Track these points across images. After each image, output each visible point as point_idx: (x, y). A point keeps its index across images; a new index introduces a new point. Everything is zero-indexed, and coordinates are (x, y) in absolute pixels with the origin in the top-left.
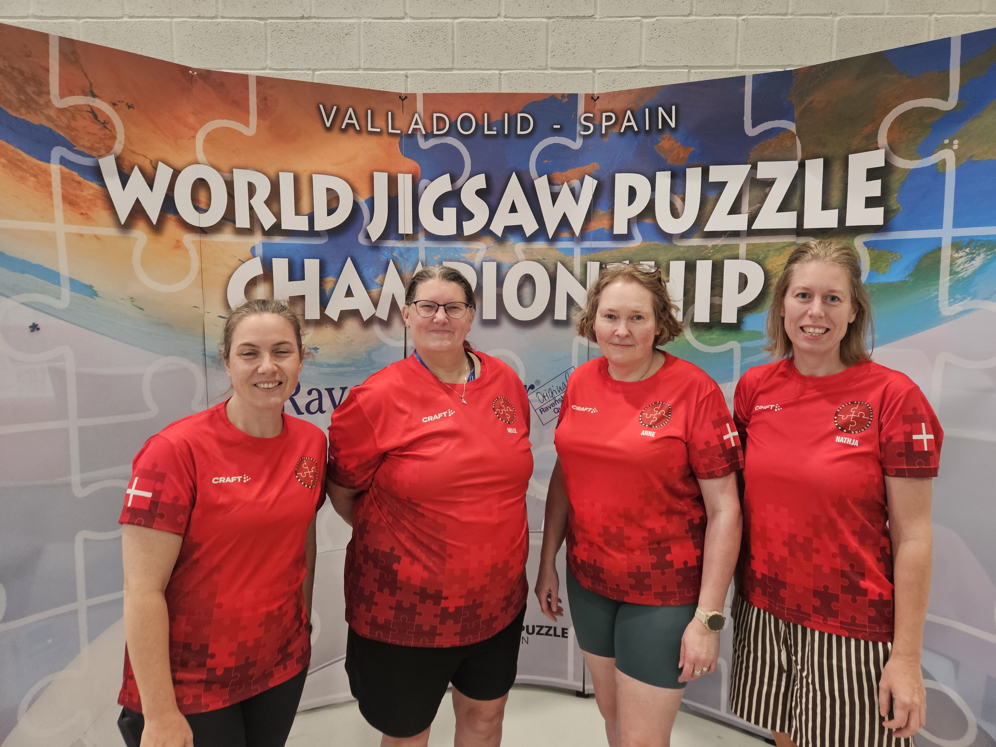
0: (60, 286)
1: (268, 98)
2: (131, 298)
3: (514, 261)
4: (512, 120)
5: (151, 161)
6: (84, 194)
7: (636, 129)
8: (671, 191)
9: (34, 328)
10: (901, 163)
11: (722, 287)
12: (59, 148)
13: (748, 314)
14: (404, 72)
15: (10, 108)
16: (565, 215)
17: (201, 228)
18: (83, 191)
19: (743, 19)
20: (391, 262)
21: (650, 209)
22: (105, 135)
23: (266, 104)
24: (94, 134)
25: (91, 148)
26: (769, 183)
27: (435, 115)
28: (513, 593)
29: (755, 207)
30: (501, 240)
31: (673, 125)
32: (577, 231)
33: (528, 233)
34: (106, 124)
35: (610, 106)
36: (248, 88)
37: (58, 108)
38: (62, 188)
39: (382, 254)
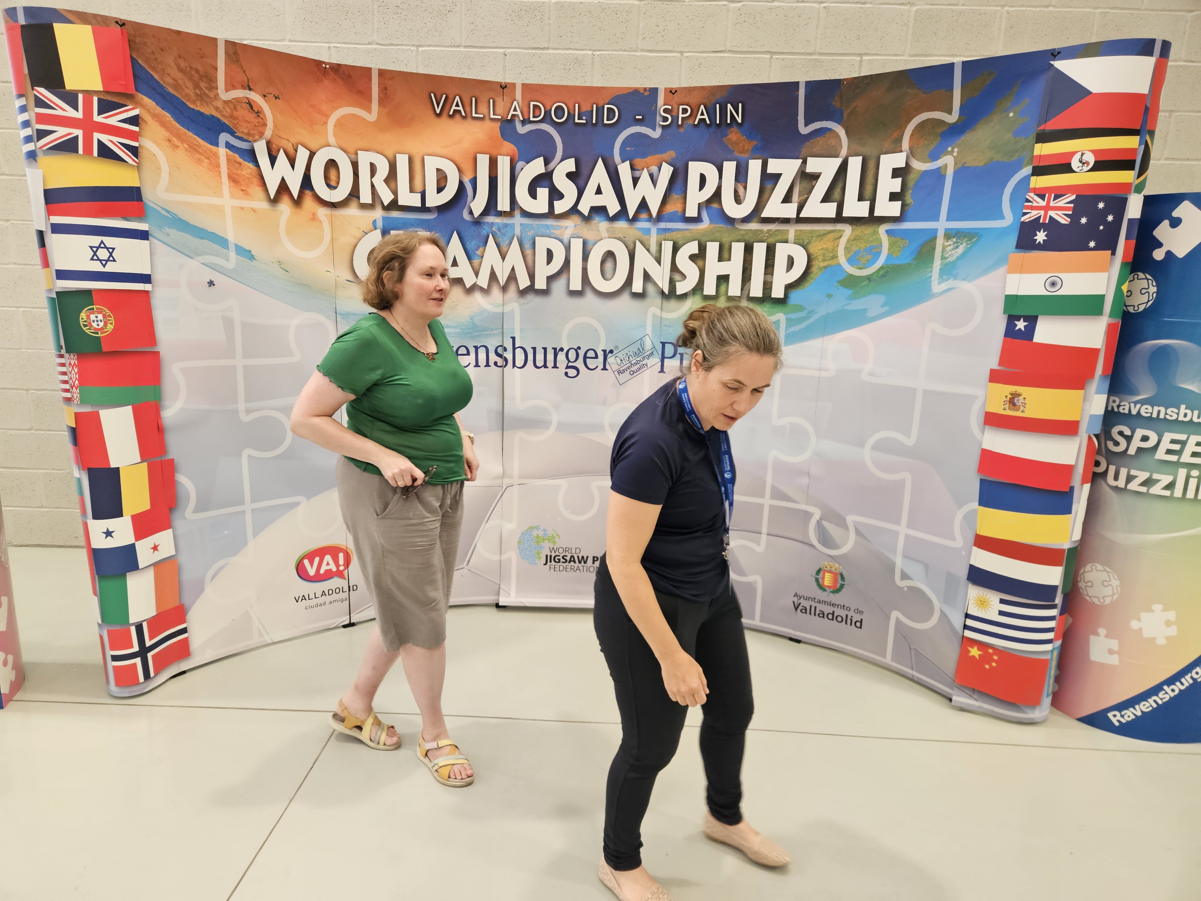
0: (228, 250)
1: (388, 88)
2: (279, 262)
3: (598, 238)
4: (600, 110)
5: (293, 144)
7: (709, 122)
8: (735, 180)
9: (211, 283)
10: (918, 165)
11: (773, 266)
12: (225, 134)
13: (793, 290)
14: (502, 50)
15: (189, 101)
16: (644, 199)
17: (332, 203)
18: (243, 171)
19: (825, 7)
20: (490, 236)
21: (717, 195)
22: (258, 123)
23: (386, 93)
24: (249, 122)
25: (248, 134)
26: (815, 177)
27: (532, 103)
29: (803, 198)
30: (587, 219)
31: (739, 120)
32: (654, 213)
33: (612, 213)
34: (259, 113)
35: (687, 100)
36: (371, 79)
37: (224, 100)
38: (228, 168)
39: (483, 229)
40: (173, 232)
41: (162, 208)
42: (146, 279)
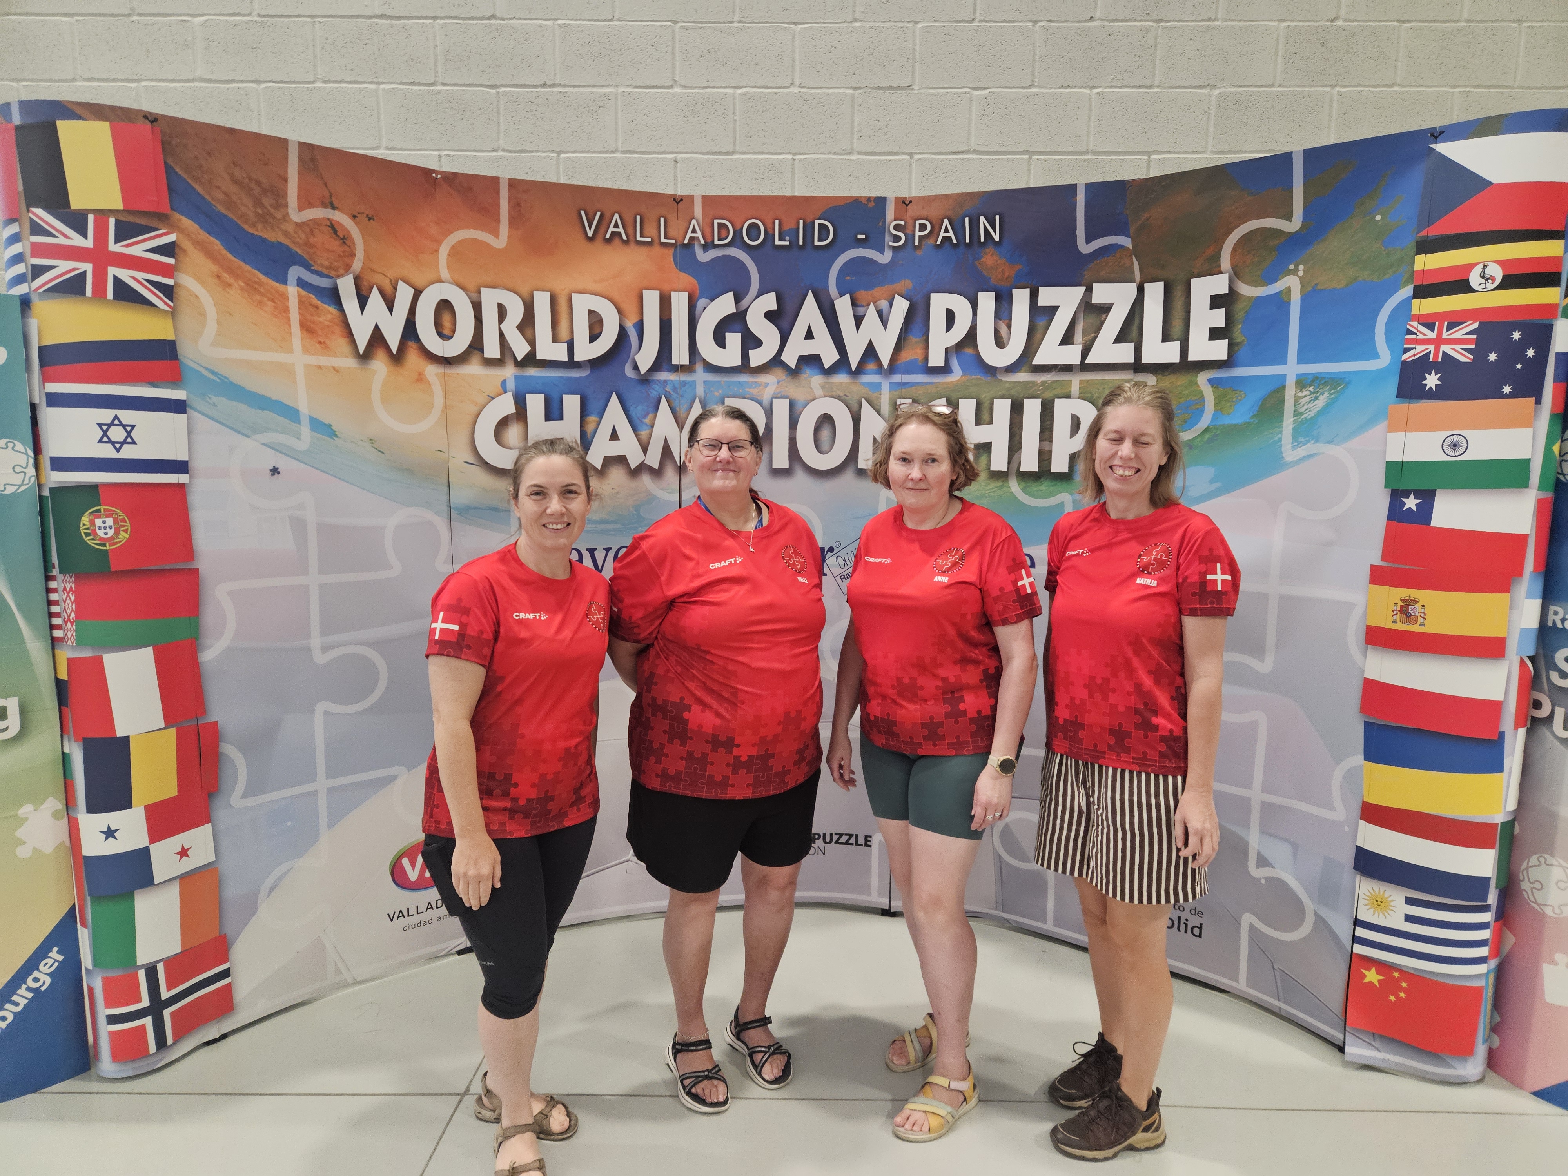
0: (299, 423)
1: (522, 204)
2: (372, 440)
3: (810, 398)
4: (808, 227)
5: (391, 280)
6: (322, 319)
7: (955, 241)
8: (996, 317)
9: (275, 471)
10: (1246, 290)
11: (1052, 431)
12: (296, 267)
14: (673, 156)
15: (246, 223)
16: (870, 343)
17: (445, 358)
18: (319, 317)
19: (1098, 93)
20: (663, 398)
21: (971, 337)
22: (344, 252)
23: (520, 211)
24: (333, 252)
25: (330, 268)
26: (1105, 309)
27: (716, 221)
28: (806, 747)
29: (1090, 336)
30: (794, 373)
31: (997, 238)
32: (885, 363)
33: (828, 363)
34: (345, 240)
35: (925, 213)
36: (499, 193)
37: (296, 223)
38: (300, 313)
39: (653, 389)
40: (223, 402)
41: (207, 369)
42: (181, 467)
